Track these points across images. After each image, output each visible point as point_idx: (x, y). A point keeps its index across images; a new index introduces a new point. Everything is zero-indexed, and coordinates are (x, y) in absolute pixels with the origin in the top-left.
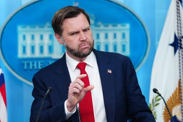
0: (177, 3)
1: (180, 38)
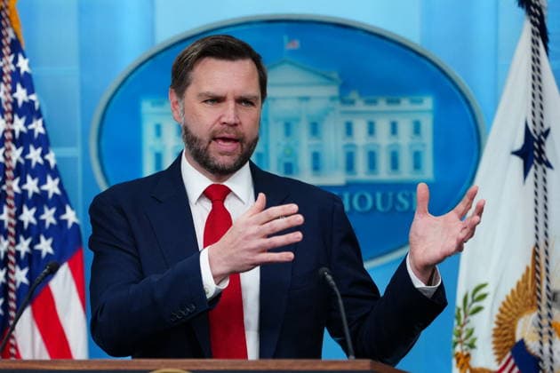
0: (533, 41)
1: (539, 137)
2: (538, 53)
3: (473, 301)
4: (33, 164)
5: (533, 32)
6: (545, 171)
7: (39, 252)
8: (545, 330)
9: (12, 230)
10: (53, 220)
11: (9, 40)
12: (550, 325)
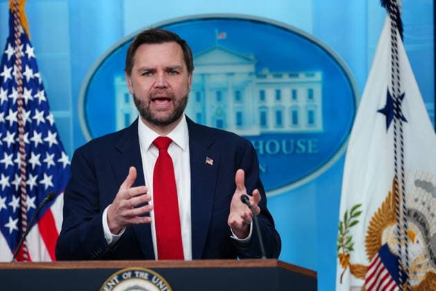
0: (392, 31)
1: (397, 99)
2: (396, 39)
3: (351, 217)
4: (38, 123)
5: (392, 24)
6: (401, 124)
7: (43, 185)
8: (402, 237)
9: (24, 170)
10: (53, 163)
11: (19, 35)
12: (406, 233)
